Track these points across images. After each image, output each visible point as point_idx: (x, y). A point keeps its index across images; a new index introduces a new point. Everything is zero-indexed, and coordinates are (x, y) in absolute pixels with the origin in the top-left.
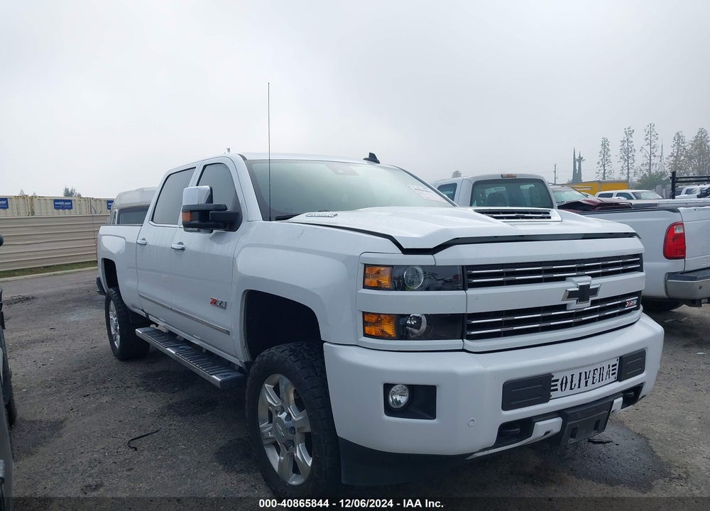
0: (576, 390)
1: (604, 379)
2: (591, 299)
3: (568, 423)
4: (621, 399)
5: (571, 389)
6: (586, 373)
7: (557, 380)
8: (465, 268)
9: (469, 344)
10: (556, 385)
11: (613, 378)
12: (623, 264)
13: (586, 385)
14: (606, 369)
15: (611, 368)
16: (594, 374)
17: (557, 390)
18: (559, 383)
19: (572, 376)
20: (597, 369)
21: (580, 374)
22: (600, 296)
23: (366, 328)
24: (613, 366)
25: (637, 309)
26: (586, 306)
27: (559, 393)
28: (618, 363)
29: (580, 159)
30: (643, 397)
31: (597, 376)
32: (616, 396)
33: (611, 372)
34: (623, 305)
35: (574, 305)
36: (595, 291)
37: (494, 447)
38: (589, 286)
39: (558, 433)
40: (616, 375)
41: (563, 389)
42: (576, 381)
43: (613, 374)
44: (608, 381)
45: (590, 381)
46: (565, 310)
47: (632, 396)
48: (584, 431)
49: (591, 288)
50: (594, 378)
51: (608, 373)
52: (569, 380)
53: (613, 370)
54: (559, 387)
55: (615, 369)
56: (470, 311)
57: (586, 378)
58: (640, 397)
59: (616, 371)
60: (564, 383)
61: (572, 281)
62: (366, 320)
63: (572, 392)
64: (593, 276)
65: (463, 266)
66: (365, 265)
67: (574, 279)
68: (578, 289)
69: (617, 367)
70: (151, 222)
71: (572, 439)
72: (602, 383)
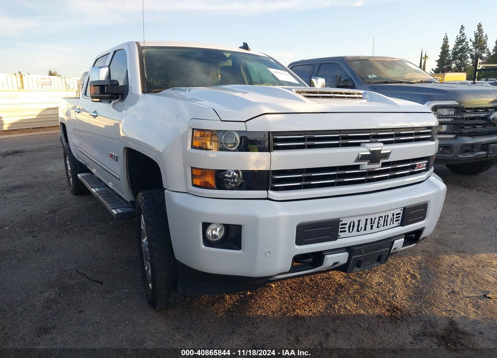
0: (362, 232)
1: (388, 224)
2: (382, 161)
3: (353, 257)
4: (403, 239)
5: (358, 231)
6: (371, 219)
7: (346, 224)
8: (271, 133)
9: (272, 194)
10: (345, 228)
11: (396, 224)
12: (416, 134)
13: (372, 228)
14: (390, 217)
15: (395, 216)
16: (379, 220)
17: (345, 231)
18: (347, 226)
19: (359, 221)
20: (382, 217)
21: (367, 220)
22: (391, 159)
23: (194, 180)
24: (397, 214)
25: (427, 170)
26: (377, 167)
27: (347, 234)
28: (402, 212)
29: (426, 57)
30: (423, 238)
31: (382, 222)
32: (398, 237)
33: (395, 219)
34: (413, 167)
35: (366, 166)
36: (387, 155)
37: (289, 272)
38: (380, 151)
39: (345, 264)
40: (400, 222)
41: (351, 230)
42: (362, 225)
43: (396, 221)
44: (392, 226)
45: (375, 225)
46: (359, 170)
47: (413, 238)
48: (368, 263)
49: (382, 152)
50: (378, 223)
51: (392, 220)
52: (356, 225)
53: (396, 218)
54: (347, 229)
55: (399, 217)
56: (273, 168)
57: (371, 223)
58: (421, 238)
59: (400, 218)
60: (351, 227)
61: (364, 146)
62: (194, 173)
63: (358, 233)
64: (385, 143)
65: (269, 132)
66: (193, 129)
67: (367, 145)
68: (369, 153)
69: (401, 215)
70: (84, 96)
71: (357, 268)
72: (385, 227)
